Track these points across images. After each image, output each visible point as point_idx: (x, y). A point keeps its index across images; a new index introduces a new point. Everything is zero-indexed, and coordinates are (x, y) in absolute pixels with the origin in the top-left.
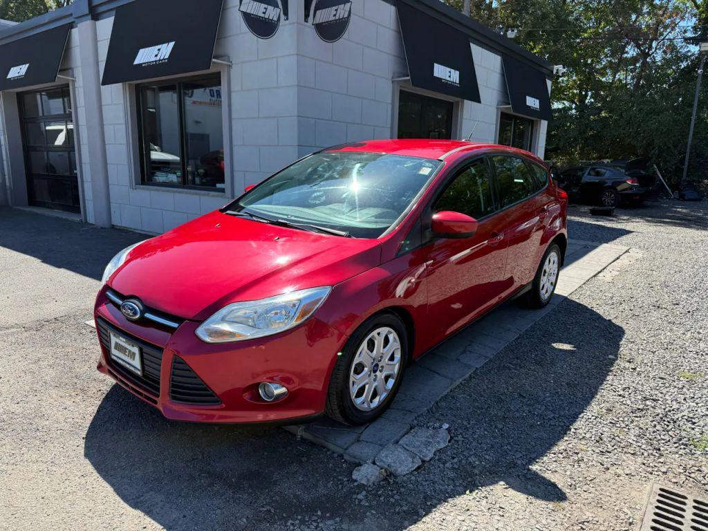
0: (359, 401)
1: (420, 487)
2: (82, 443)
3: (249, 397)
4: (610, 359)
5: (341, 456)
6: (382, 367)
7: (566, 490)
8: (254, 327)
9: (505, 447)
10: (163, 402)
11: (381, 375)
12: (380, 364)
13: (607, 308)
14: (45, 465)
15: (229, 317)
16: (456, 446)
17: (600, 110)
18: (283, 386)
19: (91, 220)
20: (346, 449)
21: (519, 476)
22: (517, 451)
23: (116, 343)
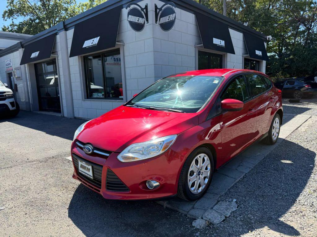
0: (192, 189)
1: (226, 230)
2: (67, 211)
3: (142, 187)
4: (311, 167)
5: (186, 215)
6: (202, 173)
7: (299, 230)
8: (143, 154)
9: (265, 210)
10: (103, 191)
11: (202, 177)
12: (201, 171)
13: (305, 143)
14: (51, 221)
15: (132, 150)
16: (241, 210)
17: (289, 55)
18: (158, 182)
19: (66, 115)
20: (188, 212)
21: (274, 224)
22: (271, 211)
23: (81, 165)
